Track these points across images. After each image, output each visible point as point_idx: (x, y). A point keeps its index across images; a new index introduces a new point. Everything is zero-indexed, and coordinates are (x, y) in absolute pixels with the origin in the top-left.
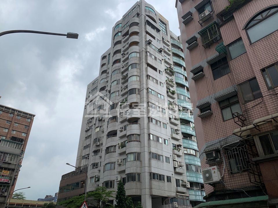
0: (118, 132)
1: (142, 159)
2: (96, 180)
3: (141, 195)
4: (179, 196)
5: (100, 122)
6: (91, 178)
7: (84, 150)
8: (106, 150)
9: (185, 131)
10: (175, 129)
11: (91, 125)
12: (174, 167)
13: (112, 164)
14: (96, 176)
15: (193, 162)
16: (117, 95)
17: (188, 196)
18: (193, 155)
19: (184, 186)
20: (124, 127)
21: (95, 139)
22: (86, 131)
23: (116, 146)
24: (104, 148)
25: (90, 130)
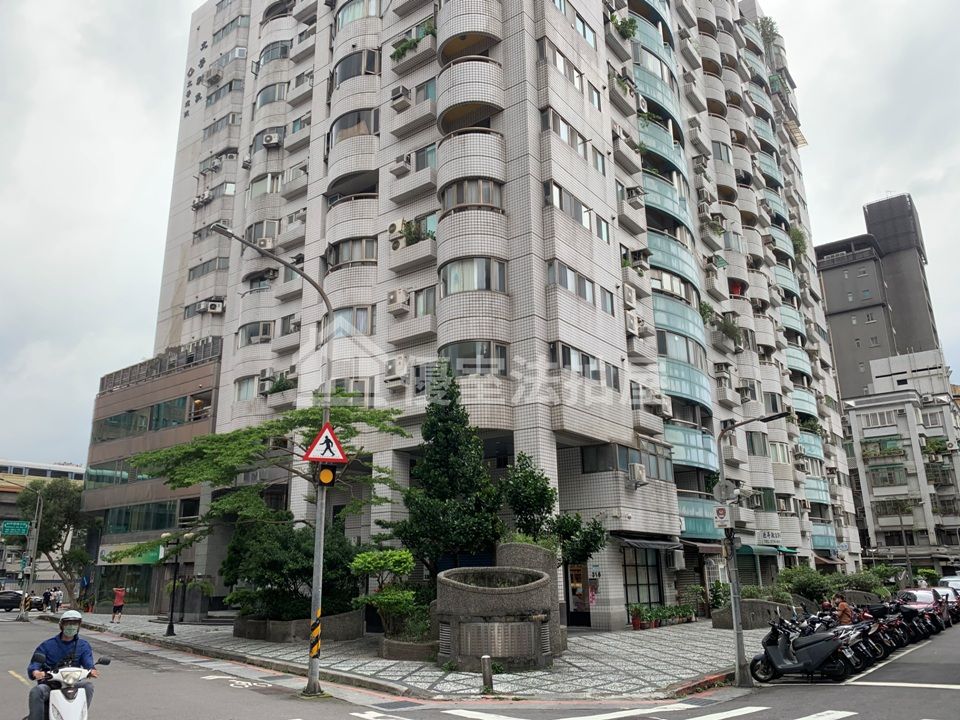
0: (385, 180)
1: (515, 284)
2: (267, 389)
3: (512, 432)
4: (644, 443)
5: (274, 156)
6: (241, 381)
7: (193, 283)
8: (324, 259)
9: (659, 203)
10: (626, 187)
11: (216, 182)
12: (627, 331)
13: (361, 313)
14: (264, 372)
15: (680, 326)
16: (373, 12)
17: (669, 448)
18: (681, 299)
19: (654, 409)
20: (413, 156)
21: (251, 226)
22: (197, 207)
23: (375, 238)
24: (313, 251)
25: (217, 203)
